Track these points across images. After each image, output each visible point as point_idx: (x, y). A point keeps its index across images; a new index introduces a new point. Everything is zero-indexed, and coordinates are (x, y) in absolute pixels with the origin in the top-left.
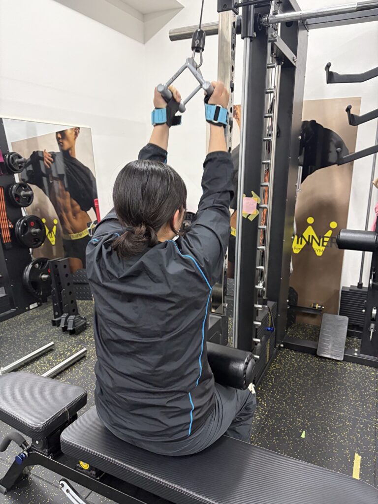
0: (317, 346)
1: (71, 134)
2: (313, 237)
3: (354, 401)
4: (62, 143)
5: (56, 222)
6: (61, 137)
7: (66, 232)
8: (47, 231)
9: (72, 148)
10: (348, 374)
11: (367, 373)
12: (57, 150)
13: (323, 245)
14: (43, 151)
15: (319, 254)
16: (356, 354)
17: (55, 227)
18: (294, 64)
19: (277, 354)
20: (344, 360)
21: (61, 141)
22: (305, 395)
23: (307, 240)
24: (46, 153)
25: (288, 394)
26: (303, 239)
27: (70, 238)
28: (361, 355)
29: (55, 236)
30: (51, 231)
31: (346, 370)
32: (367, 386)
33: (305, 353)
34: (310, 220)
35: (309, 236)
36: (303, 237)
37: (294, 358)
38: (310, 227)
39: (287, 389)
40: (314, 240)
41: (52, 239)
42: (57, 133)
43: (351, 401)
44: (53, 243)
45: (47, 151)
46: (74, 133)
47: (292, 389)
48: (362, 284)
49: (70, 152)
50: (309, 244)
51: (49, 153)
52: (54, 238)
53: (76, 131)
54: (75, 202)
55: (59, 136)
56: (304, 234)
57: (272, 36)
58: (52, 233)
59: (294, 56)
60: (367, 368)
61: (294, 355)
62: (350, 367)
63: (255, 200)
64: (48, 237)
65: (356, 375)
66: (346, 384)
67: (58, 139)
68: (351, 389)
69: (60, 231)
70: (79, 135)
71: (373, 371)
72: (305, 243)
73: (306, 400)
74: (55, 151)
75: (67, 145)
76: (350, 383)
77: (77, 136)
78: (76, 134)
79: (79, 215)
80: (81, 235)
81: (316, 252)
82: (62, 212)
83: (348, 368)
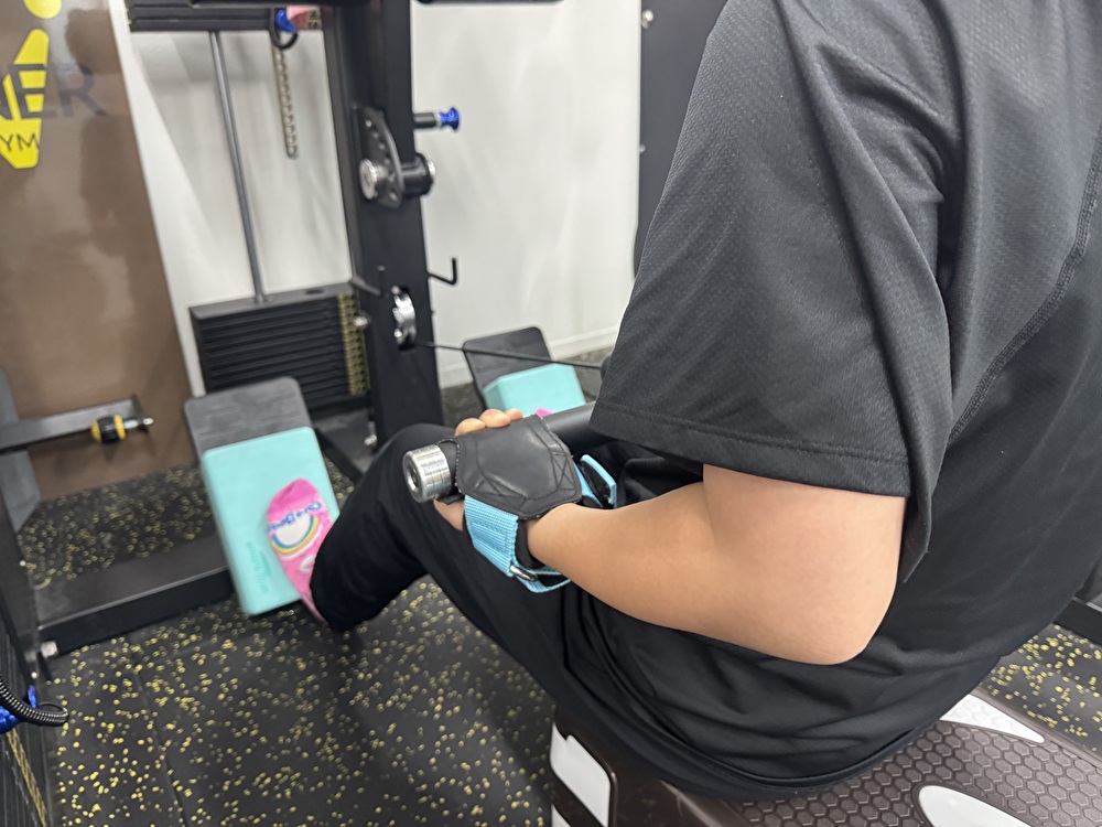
13: (26, 114)
15: (24, 159)
33: (176, 618)
81: (5, 153)
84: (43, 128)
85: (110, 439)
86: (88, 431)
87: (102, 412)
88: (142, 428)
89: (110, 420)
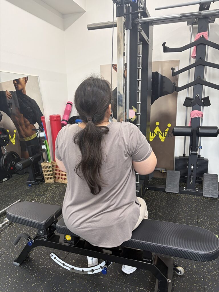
0: (165, 187)
1: (23, 81)
2: (159, 132)
3: (185, 210)
4: (17, 86)
5: (15, 131)
6: (16, 83)
7: (22, 137)
8: (10, 137)
9: (24, 89)
10: (182, 199)
11: (190, 198)
12: (14, 90)
13: (164, 136)
14: (6, 91)
15: (163, 141)
16: (184, 189)
17: (15, 134)
18: (148, 43)
19: (145, 192)
20: (179, 193)
21: (16, 85)
22: (162, 210)
23: (156, 134)
24: (7, 92)
25: (154, 210)
26: (154, 134)
27: (24, 140)
28: (187, 189)
29: (15, 140)
30: (12, 137)
31: (180, 197)
32: (191, 203)
33: (159, 191)
34: (157, 123)
35: (157, 132)
36: (154, 132)
37: (154, 194)
38: (157, 127)
39: (153, 208)
40: (160, 134)
41: (13, 142)
42: (14, 80)
43: (184, 211)
44: (14, 144)
45: (8, 91)
46: (24, 80)
47: (155, 208)
48: (185, 155)
49: (22, 91)
50: (157, 136)
51: (9, 92)
52: (14, 141)
53: (26, 79)
54: (26, 120)
55: (15, 82)
56: (154, 131)
57: (139, 29)
58: (13, 138)
59: (148, 38)
60: (190, 195)
61: (154, 192)
62: (182, 196)
63: (134, 111)
64: (11, 140)
65: (186, 199)
66: (181, 203)
67: (14, 84)
68: (184, 205)
69: (18, 136)
70: (28, 81)
71: (193, 197)
72: (155, 135)
73: (163, 212)
74: (13, 91)
75: (20, 87)
76: (183, 203)
77: (26, 82)
78: (26, 81)
79: (29, 127)
80: (30, 138)
81: (161, 140)
82: (19, 126)
83: (181, 196)
84: (166, 138)
85: (161, 172)
86: (160, 171)
87: (162, 169)
88: (165, 172)
89: (162, 170)
